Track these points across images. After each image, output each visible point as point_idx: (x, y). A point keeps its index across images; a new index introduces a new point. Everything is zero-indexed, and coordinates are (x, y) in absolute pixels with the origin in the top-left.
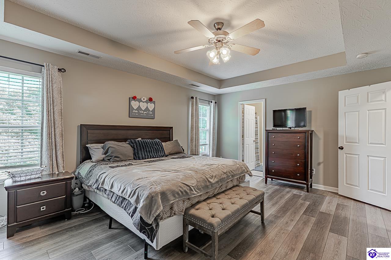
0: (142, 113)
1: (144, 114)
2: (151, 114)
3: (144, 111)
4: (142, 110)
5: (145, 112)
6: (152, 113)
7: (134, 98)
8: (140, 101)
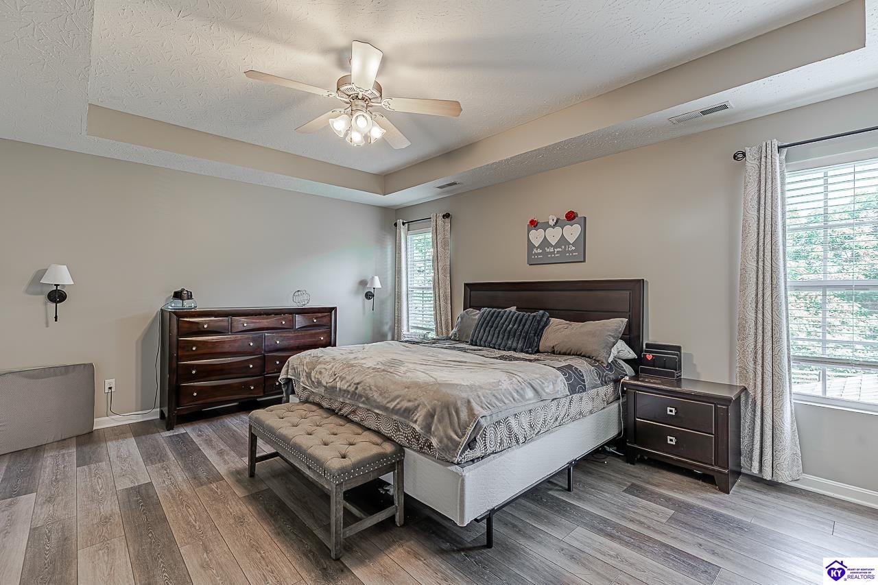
0: (551, 253)
1: (555, 254)
2: (573, 251)
3: (555, 246)
4: (552, 246)
5: (559, 249)
6: (574, 248)
7: (534, 224)
8: (546, 226)
